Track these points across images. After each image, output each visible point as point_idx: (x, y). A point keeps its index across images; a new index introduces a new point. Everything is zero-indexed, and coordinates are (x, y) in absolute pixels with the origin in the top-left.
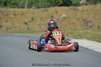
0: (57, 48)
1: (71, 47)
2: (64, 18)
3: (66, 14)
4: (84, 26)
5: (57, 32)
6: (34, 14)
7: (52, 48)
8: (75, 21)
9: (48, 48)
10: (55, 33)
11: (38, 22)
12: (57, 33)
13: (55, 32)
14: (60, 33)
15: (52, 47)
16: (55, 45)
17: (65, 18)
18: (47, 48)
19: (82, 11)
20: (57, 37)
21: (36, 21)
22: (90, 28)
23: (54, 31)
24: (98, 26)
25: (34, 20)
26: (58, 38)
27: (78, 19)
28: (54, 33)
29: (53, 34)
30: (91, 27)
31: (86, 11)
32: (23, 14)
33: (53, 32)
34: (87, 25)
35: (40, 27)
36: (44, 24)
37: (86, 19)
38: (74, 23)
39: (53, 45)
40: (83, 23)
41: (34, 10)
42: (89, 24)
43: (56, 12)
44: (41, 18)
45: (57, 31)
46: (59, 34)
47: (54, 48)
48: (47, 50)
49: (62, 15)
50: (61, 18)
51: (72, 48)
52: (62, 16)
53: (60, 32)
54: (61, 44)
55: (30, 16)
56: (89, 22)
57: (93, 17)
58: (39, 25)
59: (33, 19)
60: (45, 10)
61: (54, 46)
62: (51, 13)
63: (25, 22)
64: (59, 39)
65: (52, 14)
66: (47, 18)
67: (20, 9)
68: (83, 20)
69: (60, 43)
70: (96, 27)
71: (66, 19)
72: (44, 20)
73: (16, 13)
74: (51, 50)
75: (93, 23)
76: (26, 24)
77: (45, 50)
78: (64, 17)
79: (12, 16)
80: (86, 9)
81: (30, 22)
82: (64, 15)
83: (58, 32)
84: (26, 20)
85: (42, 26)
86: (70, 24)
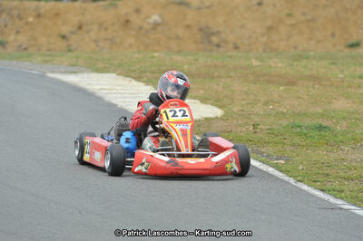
0: (177, 164)
1: (226, 161)
2: (156, 25)
3: (160, 16)
4: (202, 43)
5: (177, 110)
6: (83, 14)
7: (162, 167)
8: (181, 32)
9: (145, 166)
10: (170, 114)
11: (93, 35)
12: (175, 112)
13: (168, 110)
14: (185, 112)
15: (159, 162)
16: (169, 155)
17: (159, 24)
18: (143, 164)
19: (199, 9)
20: (178, 128)
21: (88, 32)
22: (215, 48)
23: (167, 106)
24: (235, 43)
25: (84, 27)
26: (182, 130)
27: (188, 27)
28: (165, 112)
29: (164, 115)
30: (218, 46)
31: (209, 7)
32: (57, 15)
33: (162, 111)
34: (210, 42)
35: (98, 46)
36: (106, 39)
37: (208, 27)
38: (178, 37)
39: (164, 155)
40: (198, 37)
41: (84, 5)
42: (215, 39)
43: (138, 11)
44: (101, 25)
45: (175, 105)
46: (183, 115)
47: (169, 166)
48: (144, 170)
49: (149, 17)
50: (149, 24)
51: (228, 166)
52: (151, 21)
53: (185, 109)
54: (190, 152)
55: (75, 20)
56: (213, 34)
57: (225, 21)
58: (96, 41)
59: (80, 28)
60: (110, 5)
61: (167, 159)
62: (124, 11)
63: (62, 34)
64: (184, 132)
65: (126, 14)
66: (113, 24)
67: (52, 3)
68: (201, 30)
69: (187, 147)
70: (231, 46)
71: (160, 28)
72: (106, 29)
73: (42, 11)
74: (158, 172)
75: (223, 35)
76: (64, 37)
77: (136, 170)
78: (155, 21)
79: (31, 19)
80: (207, 4)
81: (73, 33)
82: (155, 18)
83: (180, 111)
84: (65, 30)
85: (101, 44)
86: (169, 38)
